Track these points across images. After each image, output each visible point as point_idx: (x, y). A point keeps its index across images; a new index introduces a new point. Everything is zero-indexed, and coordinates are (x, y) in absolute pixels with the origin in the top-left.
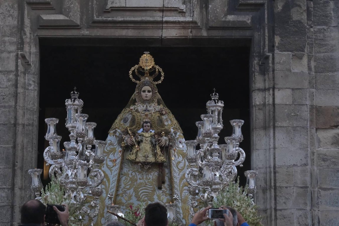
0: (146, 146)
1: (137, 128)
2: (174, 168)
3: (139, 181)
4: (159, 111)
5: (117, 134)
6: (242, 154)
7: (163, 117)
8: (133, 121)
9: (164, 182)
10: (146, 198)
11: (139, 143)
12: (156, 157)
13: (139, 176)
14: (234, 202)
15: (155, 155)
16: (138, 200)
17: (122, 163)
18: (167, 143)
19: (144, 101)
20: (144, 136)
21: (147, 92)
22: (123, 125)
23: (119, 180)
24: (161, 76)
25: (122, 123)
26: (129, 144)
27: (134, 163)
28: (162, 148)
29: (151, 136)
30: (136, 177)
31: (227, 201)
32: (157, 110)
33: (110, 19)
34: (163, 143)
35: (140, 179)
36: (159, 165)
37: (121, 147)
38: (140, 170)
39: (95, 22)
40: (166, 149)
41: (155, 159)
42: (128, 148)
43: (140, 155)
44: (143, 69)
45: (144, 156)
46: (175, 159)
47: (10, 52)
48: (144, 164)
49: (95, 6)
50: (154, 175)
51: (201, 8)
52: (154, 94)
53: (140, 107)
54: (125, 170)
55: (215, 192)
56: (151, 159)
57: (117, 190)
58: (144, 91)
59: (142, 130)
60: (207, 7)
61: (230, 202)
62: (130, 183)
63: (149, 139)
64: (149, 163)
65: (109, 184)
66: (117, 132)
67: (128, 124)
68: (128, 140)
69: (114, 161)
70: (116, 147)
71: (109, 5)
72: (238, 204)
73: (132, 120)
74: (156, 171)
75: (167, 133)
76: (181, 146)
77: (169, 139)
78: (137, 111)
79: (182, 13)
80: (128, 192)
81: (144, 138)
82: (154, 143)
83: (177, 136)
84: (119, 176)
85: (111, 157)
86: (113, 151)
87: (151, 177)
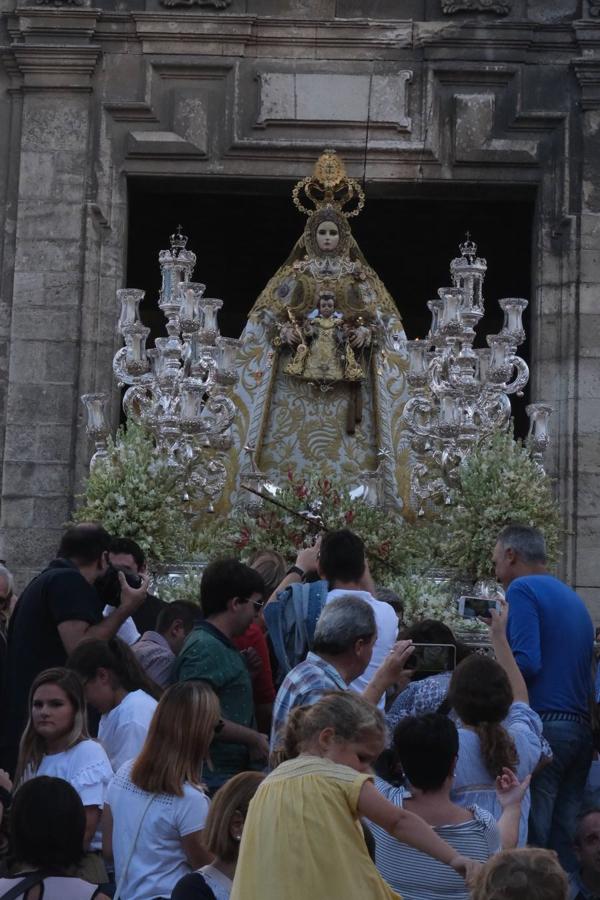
0: (324, 347)
1: (307, 308)
2: (383, 392)
3: (309, 418)
4: (352, 274)
5: (266, 320)
6: (523, 369)
7: (360, 286)
8: (300, 292)
9: (358, 421)
10: (322, 454)
11: (309, 340)
12: (344, 370)
13: (310, 408)
14: (502, 472)
15: (343, 364)
16: (306, 457)
17: (275, 379)
18: (369, 340)
19: (322, 253)
20: (322, 327)
21: (328, 233)
22: (278, 302)
23: (268, 417)
24: (358, 200)
25: (276, 297)
26: (289, 342)
27: (299, 380)
28: (357, 350)
29: (336, 326)
30: (302, 410)
31: (488, 469)
32: (349, 271)
34: (360, 341)
35: (311, 413)
36: (352, 387)
37: (274, 347)
38: (311, 395)
40: (367, 353)
41: (343, 373)
42: (286, 350)
43: (312, 364)
44: (322, 186)
45: (321, 368)
46: (384, 372)
48: (320, 384)
50: (339, 406)
52: (343, 237)
53: (314, 264)
54: (281, 395)
55: (464, 448)
56: (335, 374)
57: (264, 436)
58: (323, 232)
59: (316, 311)
61: (495, 470)
62: (290, 421)
63: (331, 332)
64: (329, 382)
65: (248, 422)
66: (266, 317)
67: (287, 302)
68: (288, 332)
69: (259, 376)
70: (262, 346)
72: (512, 475)
73: (296, 291)
74: (345, 399)
75: (369, 319)
76: (396, 346)
77: (373, 333)
78: (307, 272)
80: (286, 439)
81: (321, 331)
82: (342, 341)
83: (390, 326)
84: (268, 408)
85: (253, 366)
86: (256, 355)
87: (334, 409)
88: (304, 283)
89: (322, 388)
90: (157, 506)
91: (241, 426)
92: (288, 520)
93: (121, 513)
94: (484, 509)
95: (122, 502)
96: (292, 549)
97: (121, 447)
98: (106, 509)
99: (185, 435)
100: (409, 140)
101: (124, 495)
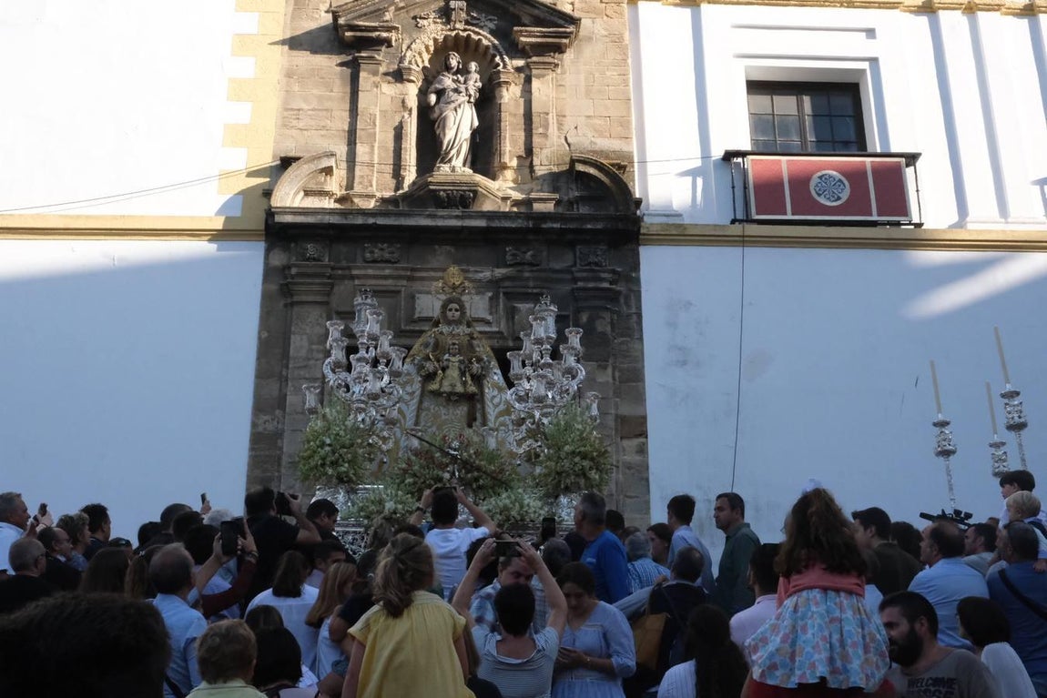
0: (453, 373)
1: (442, 352)
2: (488, 403)
3: (443, 417)
4: (468, 334)
5: (416, 362)
6: (581, 371)
7: (473, 342)
8: (436, 346)
9: (475, 419)
11: (444, 369)
12: (465, 387)
13: (443, 411)
15: (464, 384)
17: (422, 395)
18: (480, 371)
19: (450, 322)
20: (451, 362)
21: (454, 310)
22: (423, 351)
23: (418, 416)
25: (422, 348)
26: (431, 372)
27: (437, 394)
28: (473, 377)
30: (439, 413)
32: (467, 332)
33: (417, 328)
34: (475, 371)
35: (445, 414)
36: (469, 398)
37: (421, 376)
38: (444, 404)
39: (402, 331)
40: (478, 379)
41: (465, 389)
42: (430, 377)
43: (446, 383)
45: (451, 385)
46: (489, 392)
47: (317, 360)
48: (450, 394)
49: (402, 316)
50: (462, 410)
51: (507, 320)
52: (463, 313)
53: (446, 328)
54: (426, 404)
55: (547, 417)
56: (459, 389)
58: (451, 310)
60: (513, 318)
62: (432, 419)
63: (457, 364)
64: (456, 394)
65: (405, 421)
67: (429, 350)
68: (430, 366)
69: (412, 394)
70: (414, 377)
71: (417, 316)
72: (580, 427)
73: (434, 344)
74: (466, 406)
75: (479, 360)
76: (496, 378)
77: (482, 368)
78: (441, 333)
79: (488, 323)
80: (430, 430)
81: (451, 364)
82: (463, 370)
83: (492, 366)
84: (418, 412)
85: (409, 389)
86: (410, 382)
87: (459, 412)
88: (440, 340)
89: (452, 398)
90: (352, 445)
91: (401, 425)
92: (438, 455)
93: (327, 448)
94: (563, 447)
95: (328, 441)
96: (440, 473)
97: (328, 410)
98: (318, 447)
99: (371, 402)
100: (491, 327)
101: (330, 438)
